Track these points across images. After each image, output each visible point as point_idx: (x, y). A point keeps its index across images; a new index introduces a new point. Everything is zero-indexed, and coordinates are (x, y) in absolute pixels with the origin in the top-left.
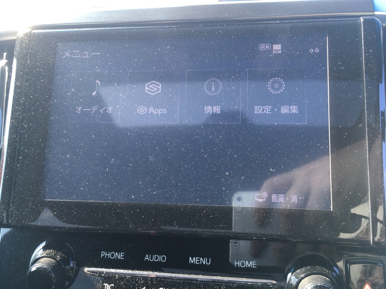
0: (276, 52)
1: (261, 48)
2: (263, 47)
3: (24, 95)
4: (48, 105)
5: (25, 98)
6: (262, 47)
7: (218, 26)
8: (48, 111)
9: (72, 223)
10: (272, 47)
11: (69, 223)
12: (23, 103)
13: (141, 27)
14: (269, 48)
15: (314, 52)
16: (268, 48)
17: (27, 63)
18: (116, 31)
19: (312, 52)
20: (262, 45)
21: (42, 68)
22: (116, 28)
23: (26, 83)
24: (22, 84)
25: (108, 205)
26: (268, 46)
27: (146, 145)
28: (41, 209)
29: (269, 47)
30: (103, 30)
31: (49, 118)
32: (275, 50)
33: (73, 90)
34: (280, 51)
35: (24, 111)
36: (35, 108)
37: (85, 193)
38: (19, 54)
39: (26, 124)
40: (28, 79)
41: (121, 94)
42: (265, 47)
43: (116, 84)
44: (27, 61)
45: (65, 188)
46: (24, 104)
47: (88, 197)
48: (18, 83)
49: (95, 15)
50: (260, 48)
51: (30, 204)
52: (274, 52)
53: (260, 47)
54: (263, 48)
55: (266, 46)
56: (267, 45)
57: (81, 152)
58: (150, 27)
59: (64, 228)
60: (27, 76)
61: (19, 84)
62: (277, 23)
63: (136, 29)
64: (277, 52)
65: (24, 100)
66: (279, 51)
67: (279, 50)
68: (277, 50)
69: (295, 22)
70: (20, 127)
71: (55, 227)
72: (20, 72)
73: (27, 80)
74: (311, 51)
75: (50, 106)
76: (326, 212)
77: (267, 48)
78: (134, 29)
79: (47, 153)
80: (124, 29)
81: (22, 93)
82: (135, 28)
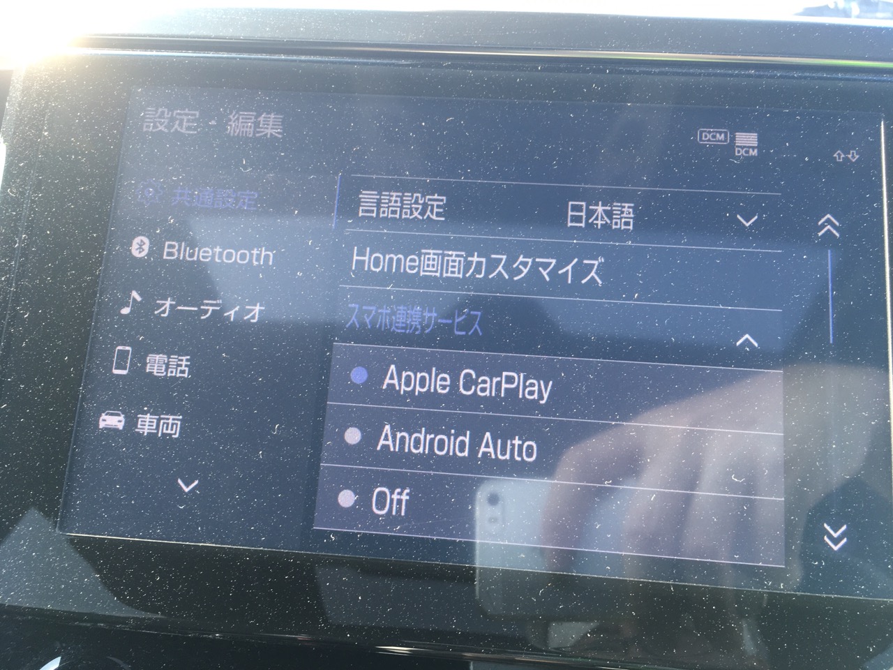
0: (743, 152)
1: (703, 139)
2: (709, 136)
3: (28, 227)
4: (97, 258)
5: (28, 235)
6: (706, 136)
7: (588, 72)
8: (92, 275)
9: (146, 609)
10: (733, 139)
11: (137, 608)
12: (23, 249)
13: (374, 61)
14: (726, 141)
15: (846, 159)
16: (721, 141)
17: (40, 136)
18: (303, 65)
19: (839, 158)
20: (705, 131)
21: (83, 154)
22: (303, 58)
23: (34, 192)
24: (22, 194)
25: (259, 558)
26: (723, 135)
27: (376, 388)
28: (56, 561)
29: (726, 136)
30: (266, 60)
31: (96, 296)
32: (742, 147)
33: (172, 221)
34: (756, 151)
35: (24, 271)
36: (55, 265)
37: (190, 521)
38: (20, 111)
39: (25, 308)
40: (40, 183)
41: (309, 240)
42: (714, 137)
43: (296, 212)
44: (41, 130)
45: (133, 502)
46: (24, 252)
47: (198, 531)
48: (11, 191)
49: (245, 19)
50: (701, 140)
51: (23, 545)
52: (739, 152)
53: (701, 137)
54: (709, 140)
55: (718, 135)
56: (720, 133)
57: (186, 398)
58: (400, 62)
59: (124, 620)
60: (37, 172)
61: (13, 193)
62: (750, 76)
63: (359, 64)
64: (747, 152)
65: (25, 239)
66: (751, 150)
67: (753, 148)
68: (745, 147)
69: (800, 78)
70: (8, 316)
71: (94, 618)
72: (20, 161)
73: (38, 186)
74: (839, 156)
75: (101, 262)
76: (886, 605)
77: (719, 141)
78: (355, 63)
79: (84, 396)
80: (327, 62)
81: (20, 219)
82: (358, 60)
